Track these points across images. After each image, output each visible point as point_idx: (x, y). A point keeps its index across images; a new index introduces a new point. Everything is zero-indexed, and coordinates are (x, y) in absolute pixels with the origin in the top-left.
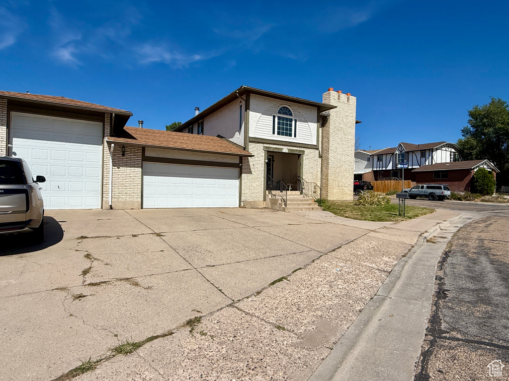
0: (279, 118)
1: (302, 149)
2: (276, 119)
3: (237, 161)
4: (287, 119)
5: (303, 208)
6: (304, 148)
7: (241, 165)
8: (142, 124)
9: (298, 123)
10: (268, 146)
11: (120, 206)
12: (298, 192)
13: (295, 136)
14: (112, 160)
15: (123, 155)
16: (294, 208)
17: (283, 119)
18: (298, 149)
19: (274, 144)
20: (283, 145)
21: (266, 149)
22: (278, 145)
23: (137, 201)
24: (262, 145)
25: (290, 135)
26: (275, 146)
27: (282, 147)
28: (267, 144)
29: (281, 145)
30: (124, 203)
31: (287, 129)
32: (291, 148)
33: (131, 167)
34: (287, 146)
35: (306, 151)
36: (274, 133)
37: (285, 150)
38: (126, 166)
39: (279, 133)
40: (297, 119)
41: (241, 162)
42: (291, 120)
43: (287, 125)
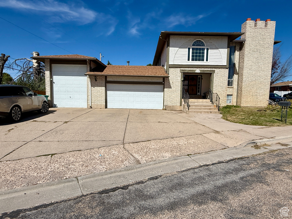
0: (193, 49)
1: (213, 69)
2: (191, 50)
3: (161, 80)
4: (200, 49)
5: (202, 112)
6: (214, 68)
7: (163, 83)
8: (129, 63)
9: (209, 51)
10: (184, 69)
11: (95, 107)
12: (208, 100)
13: (207, 60)
14: (91, 83)
15: (96, 81)
16: (195, 111)
17: (197, 49)
18: (209, 69)
19: (189, 68)
20: (196, 68)
21: (182, 72)
22: (192, 68)
23: (103, 105)
24: (180, 69)
25: (203, 60)
26: (190, 69)
27: (195, 69)
28: (183, 68)
29: (194, 68)
30: (97, 105)
31: (200, 56)
32: (202, 69)
33: (100, 87)
34: (199, 68)
35: (217, 70)
36: (189, 60)
37: (198, 71)
38: (98, 86)
39: (193, 60)
40: (209, 48)
41: (164, 81)
42: (204, 49)
43: (200, 53)
